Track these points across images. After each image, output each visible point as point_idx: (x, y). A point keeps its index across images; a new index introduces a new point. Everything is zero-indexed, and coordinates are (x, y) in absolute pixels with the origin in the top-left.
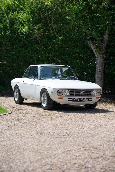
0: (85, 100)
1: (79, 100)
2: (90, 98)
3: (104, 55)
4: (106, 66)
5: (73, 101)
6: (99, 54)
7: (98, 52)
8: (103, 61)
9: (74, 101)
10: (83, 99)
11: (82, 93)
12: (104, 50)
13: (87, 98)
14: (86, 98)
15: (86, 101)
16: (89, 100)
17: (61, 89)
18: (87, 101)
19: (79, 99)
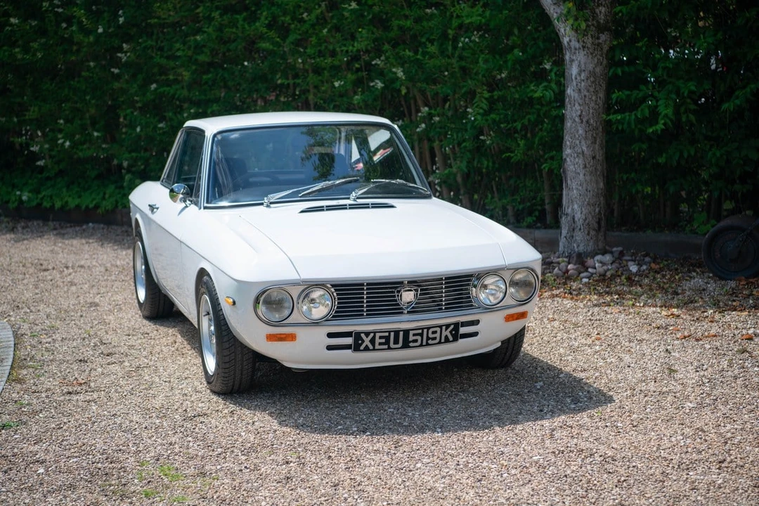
0: (435, 338)
1: (396, 342)
2: (464, 324)
3: (603, 37)
4: (614, 96)
5: (356, 347)
6: (576, 31)
7: (571, 21)
8: (598, 70)
9: (367, 349)
10: (421, 335)
11: (408, 296)
12: (603, 10)
13: (448, 326)
14: (441, 327)
15: (440, 343)
16: (456, 336)
17: (282, 286)
18: (447, 340)
19: (397, 333)
